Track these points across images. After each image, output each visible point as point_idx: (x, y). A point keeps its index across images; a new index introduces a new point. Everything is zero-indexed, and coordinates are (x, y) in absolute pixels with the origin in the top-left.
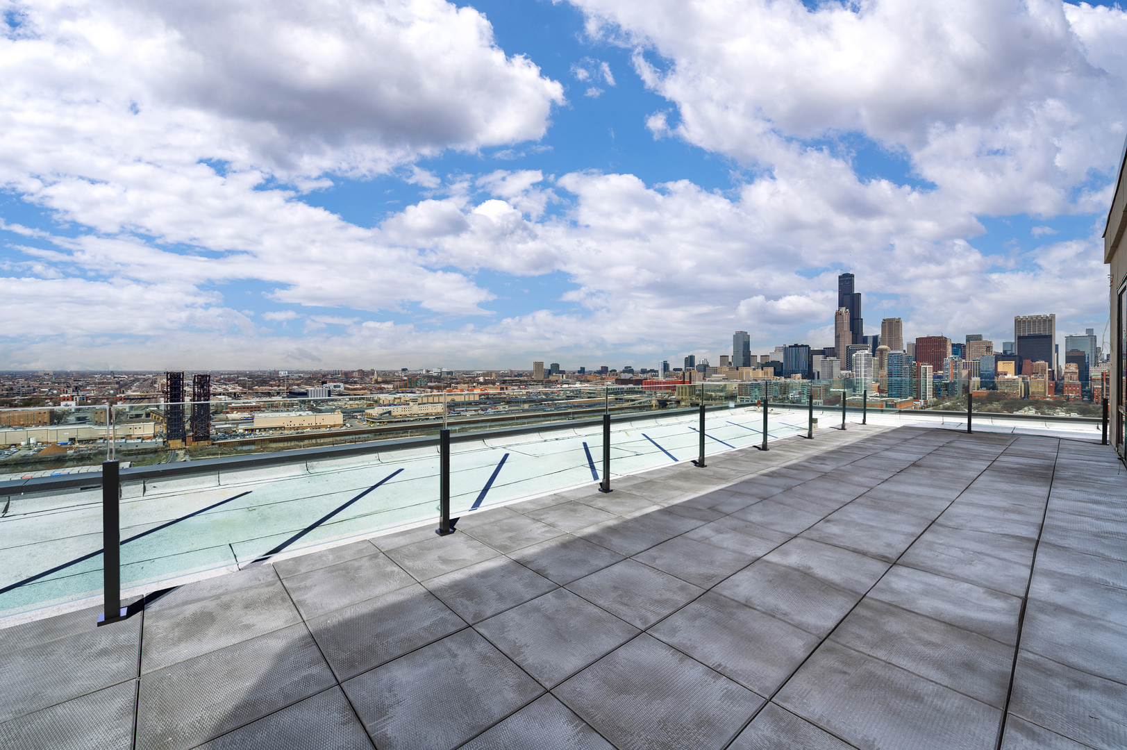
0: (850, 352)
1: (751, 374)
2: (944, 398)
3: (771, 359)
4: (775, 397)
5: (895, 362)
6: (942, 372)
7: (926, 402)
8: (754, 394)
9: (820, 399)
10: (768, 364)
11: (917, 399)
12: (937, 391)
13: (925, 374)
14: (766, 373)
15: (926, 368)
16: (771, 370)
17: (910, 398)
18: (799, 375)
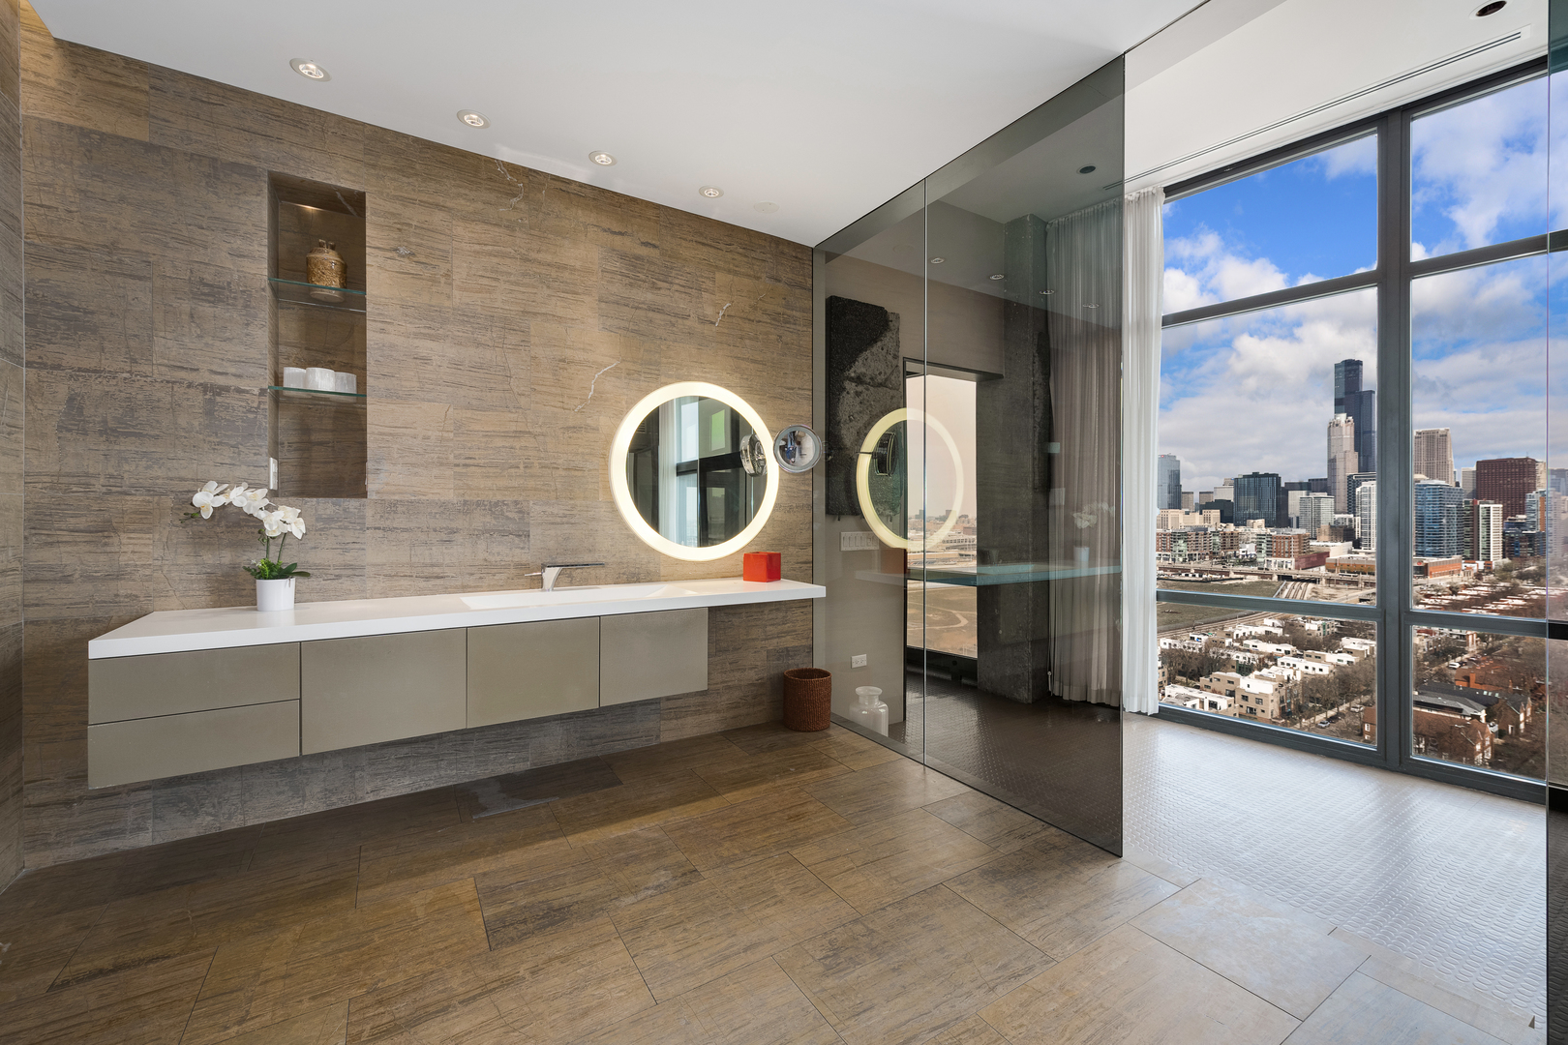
0: (1353, 483)
1: (1181, 521)
2: (1524, 559)
3: (1216, 497)
4: (1214, 553)
5: (1430, 498)
6: (1524, 517)
7: (1488, 566)
8: (1178, 548)
9: (1290, 556)
10: (1210, 506)
11: (1473, 558)
12: (1510, 548)
13: (1487, 519)
14: (1207, 519)
15: (1488, 509)
16: (1215, 514)
17: (1455, 557)
18: (1261, 522)
